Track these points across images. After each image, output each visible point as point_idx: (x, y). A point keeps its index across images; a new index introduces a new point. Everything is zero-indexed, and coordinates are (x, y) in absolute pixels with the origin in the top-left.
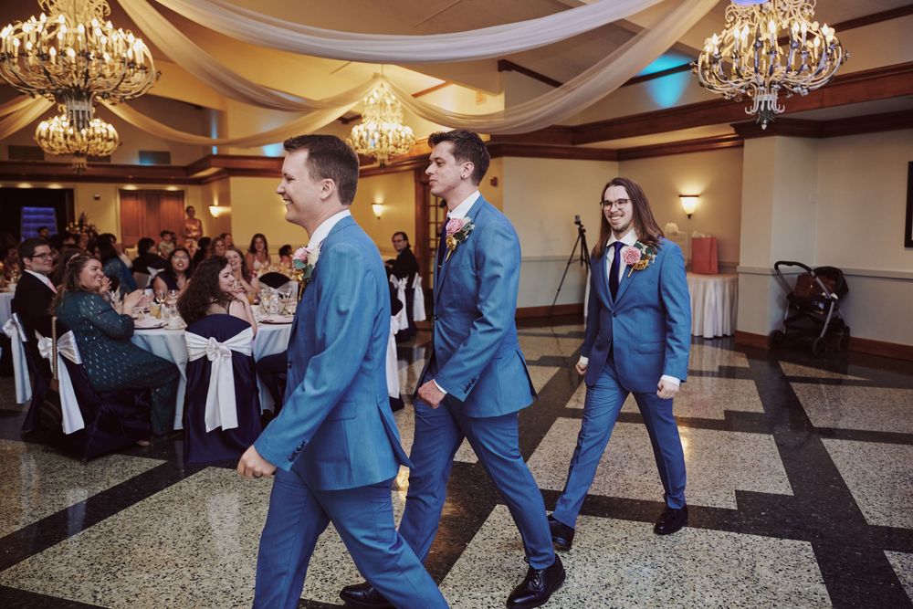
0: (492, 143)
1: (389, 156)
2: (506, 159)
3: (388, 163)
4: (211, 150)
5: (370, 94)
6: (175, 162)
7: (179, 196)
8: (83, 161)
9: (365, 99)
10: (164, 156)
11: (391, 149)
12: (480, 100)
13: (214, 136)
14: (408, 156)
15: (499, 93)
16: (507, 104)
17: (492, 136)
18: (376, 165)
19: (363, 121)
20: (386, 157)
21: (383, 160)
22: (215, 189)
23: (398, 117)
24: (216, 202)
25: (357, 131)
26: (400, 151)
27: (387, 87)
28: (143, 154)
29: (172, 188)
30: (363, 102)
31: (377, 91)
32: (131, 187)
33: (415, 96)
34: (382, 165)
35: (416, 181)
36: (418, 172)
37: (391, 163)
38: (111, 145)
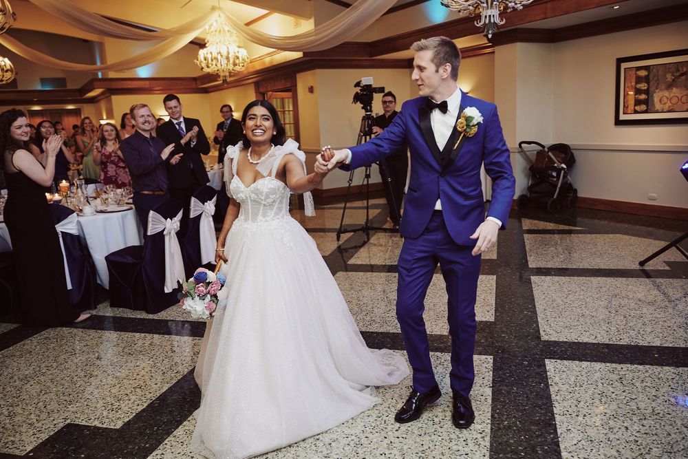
0: (307, 58)
1: (230, 72)
2: (318, 71)
3: (229, 79)
4: (97, 74)
5: (210, 23)
6: (70, 86)
7: (76, 112)
9: (207, 27)
10: (61, 82)
11: (231, 67)
12: (297, 25)
13: (98, 63)
14: (246, 72)
15: (310, 18)
16: (316, 26)
17: (304, 53)
18: (220, 81)
19: (207, 45)
20: (228, 74)
21: (225, 77)
22: (103, 105)
23: (235, 41)
24: (105, 117)
25: (202, 53)
26: (238, 68)
27: (223, 19)
28: (43, 81)
29: (70, 107)
30: (205, 29)
31: (216, 21)
32: (36, 108)
33: (248, 24)
34: (225, 81)
35: (256, 92)
36: (257, 85)
37: (232, 79)
38: (8, 75)
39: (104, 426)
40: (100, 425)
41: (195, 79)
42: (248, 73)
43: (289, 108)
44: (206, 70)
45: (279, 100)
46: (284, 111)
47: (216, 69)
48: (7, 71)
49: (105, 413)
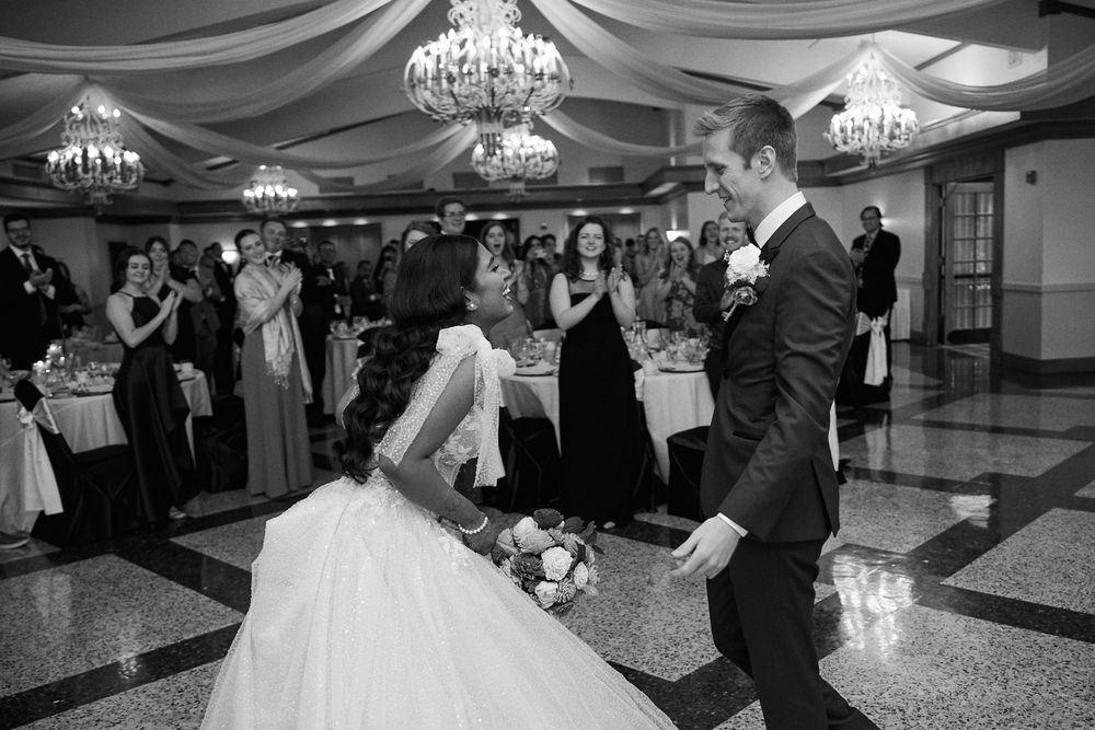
0: (1025, 122)
1: (882, 151)
2: (1048, 143)
3: (879, 163)
4: (669, 161)
5: (855, 70)
6: (629, 179)
7: (634, 219)
8: (520, 186)
9: (850, 77)
10: (616, 172)
11: (885, 142)
12: (1013, 62)
13: (672, 144)
14: (911, 149)
15: (1040, 49)
16: (1051, 62)
17: (1022, 114)
18: (864, 166)
19: (846, 107)
20: (878, 154)
21: (873, 158)
22: (673, 208)
23: (895, 98)
24: (674, 226)
25: (837, 121)
26: (897, 143)
27: (878, 62)
28: (593, 172)
29: (626, 211)
30: (847, 80)
31: (866, 66)
32: (580, 212)
33: (919, 67)
34: (872, 166)
35: (926, 184)
36: (929, 171)
37: (884, 162)
38: (550, 166)
39: (655, 674)
40: (650, 673)
41: (821, 163)
42: (915, 151)
43: (986, 210)
44: (842, 148)
45: (967, 196)
46: (976, 217)
47: (859, 146)
48: (548, 160)
49: (657, 658)
